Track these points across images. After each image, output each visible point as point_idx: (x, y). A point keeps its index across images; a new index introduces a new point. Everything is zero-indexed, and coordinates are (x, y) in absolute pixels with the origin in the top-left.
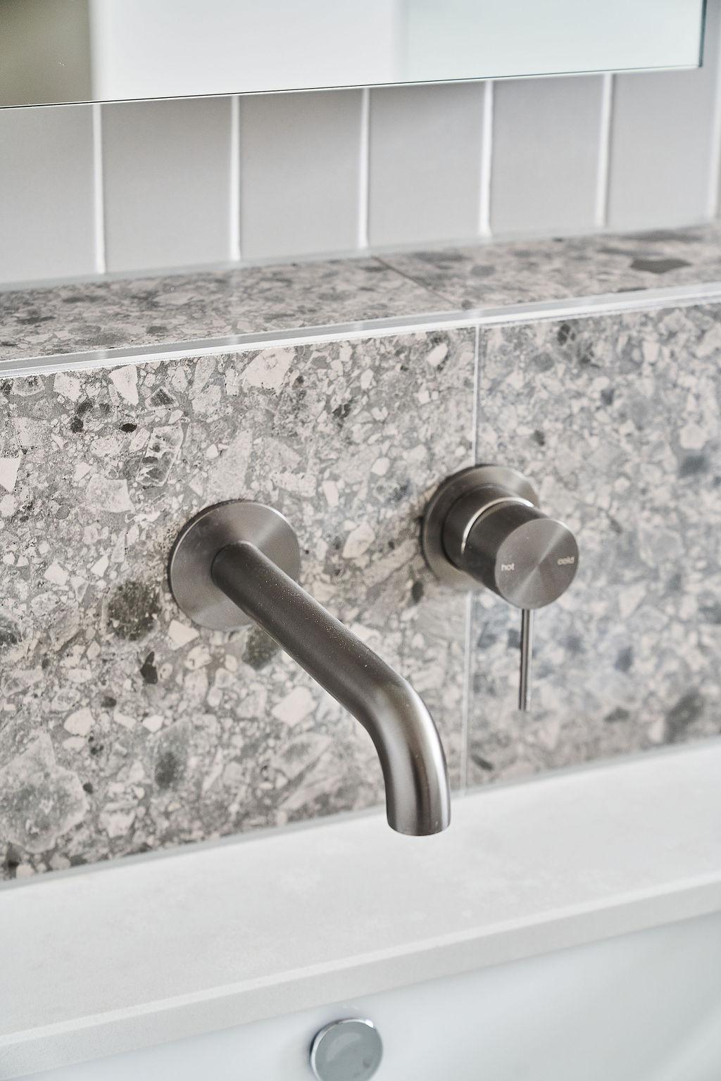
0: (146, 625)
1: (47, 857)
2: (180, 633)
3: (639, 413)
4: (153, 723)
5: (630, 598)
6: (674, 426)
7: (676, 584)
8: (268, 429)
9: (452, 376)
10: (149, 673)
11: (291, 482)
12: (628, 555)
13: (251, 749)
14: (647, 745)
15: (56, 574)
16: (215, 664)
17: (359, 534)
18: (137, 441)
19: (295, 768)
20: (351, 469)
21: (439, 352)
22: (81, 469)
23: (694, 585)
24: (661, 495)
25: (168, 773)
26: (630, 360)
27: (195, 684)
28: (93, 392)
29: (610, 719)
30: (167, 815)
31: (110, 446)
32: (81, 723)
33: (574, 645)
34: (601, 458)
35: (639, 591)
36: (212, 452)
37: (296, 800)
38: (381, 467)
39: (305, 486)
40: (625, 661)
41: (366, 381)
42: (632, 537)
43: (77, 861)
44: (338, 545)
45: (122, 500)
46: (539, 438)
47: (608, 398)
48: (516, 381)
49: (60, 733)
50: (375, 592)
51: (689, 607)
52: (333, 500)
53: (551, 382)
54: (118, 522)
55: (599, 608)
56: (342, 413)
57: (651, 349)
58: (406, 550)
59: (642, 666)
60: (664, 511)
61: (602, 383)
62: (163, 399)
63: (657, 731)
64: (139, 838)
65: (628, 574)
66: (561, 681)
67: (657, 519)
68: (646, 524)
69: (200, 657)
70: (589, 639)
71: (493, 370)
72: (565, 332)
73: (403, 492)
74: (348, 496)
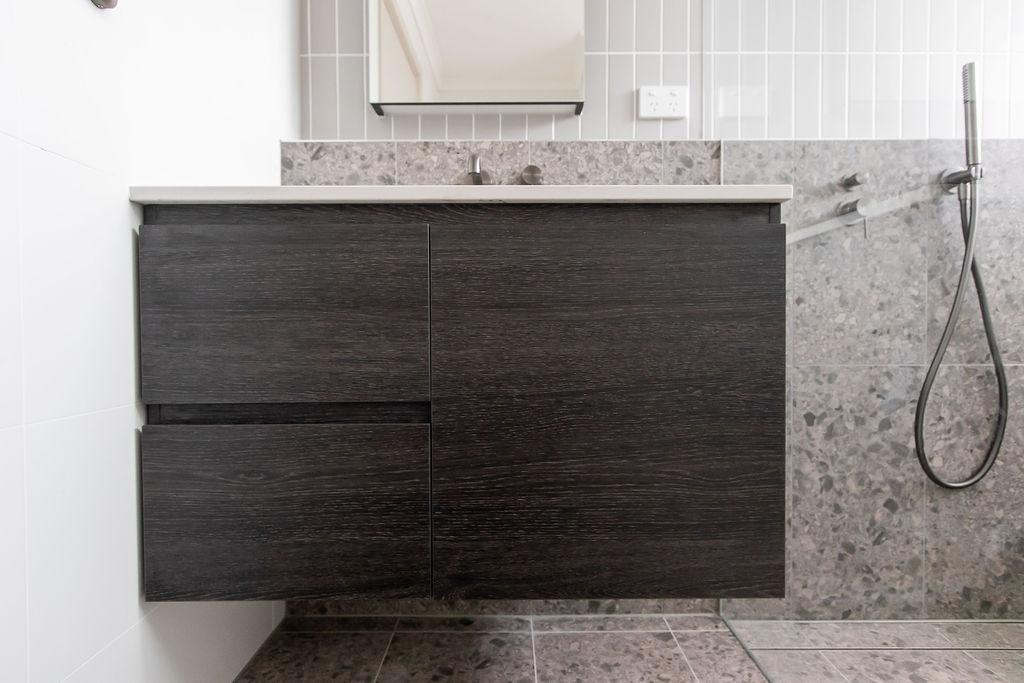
3: (567, 163)
6: (576, 167)
8: (485, 157)
9: (525, 151)
11: (490, 168)
18: (460, 156)
20: (503, 167)
21: (521, 146)
22: (449, 160)
26: (564, 151)
28: (451, 145)
31: (454, 156)
34: (559, 172)
38: (510, 168)
39: (493, 170)
41: (506, 149)
45: (457, 167)
46: (545, 166)
47: (560, 159)
48: (539, 153)
52: (499, 173)
53: (547, 154)
54: (456, 171)
56: (501, 155)
57: (569, 150)
61: (558, 156)
62: (464, 148)
71: (533, 151)
72: (549, 144)
73: (514, 174)
74: (502, 173)
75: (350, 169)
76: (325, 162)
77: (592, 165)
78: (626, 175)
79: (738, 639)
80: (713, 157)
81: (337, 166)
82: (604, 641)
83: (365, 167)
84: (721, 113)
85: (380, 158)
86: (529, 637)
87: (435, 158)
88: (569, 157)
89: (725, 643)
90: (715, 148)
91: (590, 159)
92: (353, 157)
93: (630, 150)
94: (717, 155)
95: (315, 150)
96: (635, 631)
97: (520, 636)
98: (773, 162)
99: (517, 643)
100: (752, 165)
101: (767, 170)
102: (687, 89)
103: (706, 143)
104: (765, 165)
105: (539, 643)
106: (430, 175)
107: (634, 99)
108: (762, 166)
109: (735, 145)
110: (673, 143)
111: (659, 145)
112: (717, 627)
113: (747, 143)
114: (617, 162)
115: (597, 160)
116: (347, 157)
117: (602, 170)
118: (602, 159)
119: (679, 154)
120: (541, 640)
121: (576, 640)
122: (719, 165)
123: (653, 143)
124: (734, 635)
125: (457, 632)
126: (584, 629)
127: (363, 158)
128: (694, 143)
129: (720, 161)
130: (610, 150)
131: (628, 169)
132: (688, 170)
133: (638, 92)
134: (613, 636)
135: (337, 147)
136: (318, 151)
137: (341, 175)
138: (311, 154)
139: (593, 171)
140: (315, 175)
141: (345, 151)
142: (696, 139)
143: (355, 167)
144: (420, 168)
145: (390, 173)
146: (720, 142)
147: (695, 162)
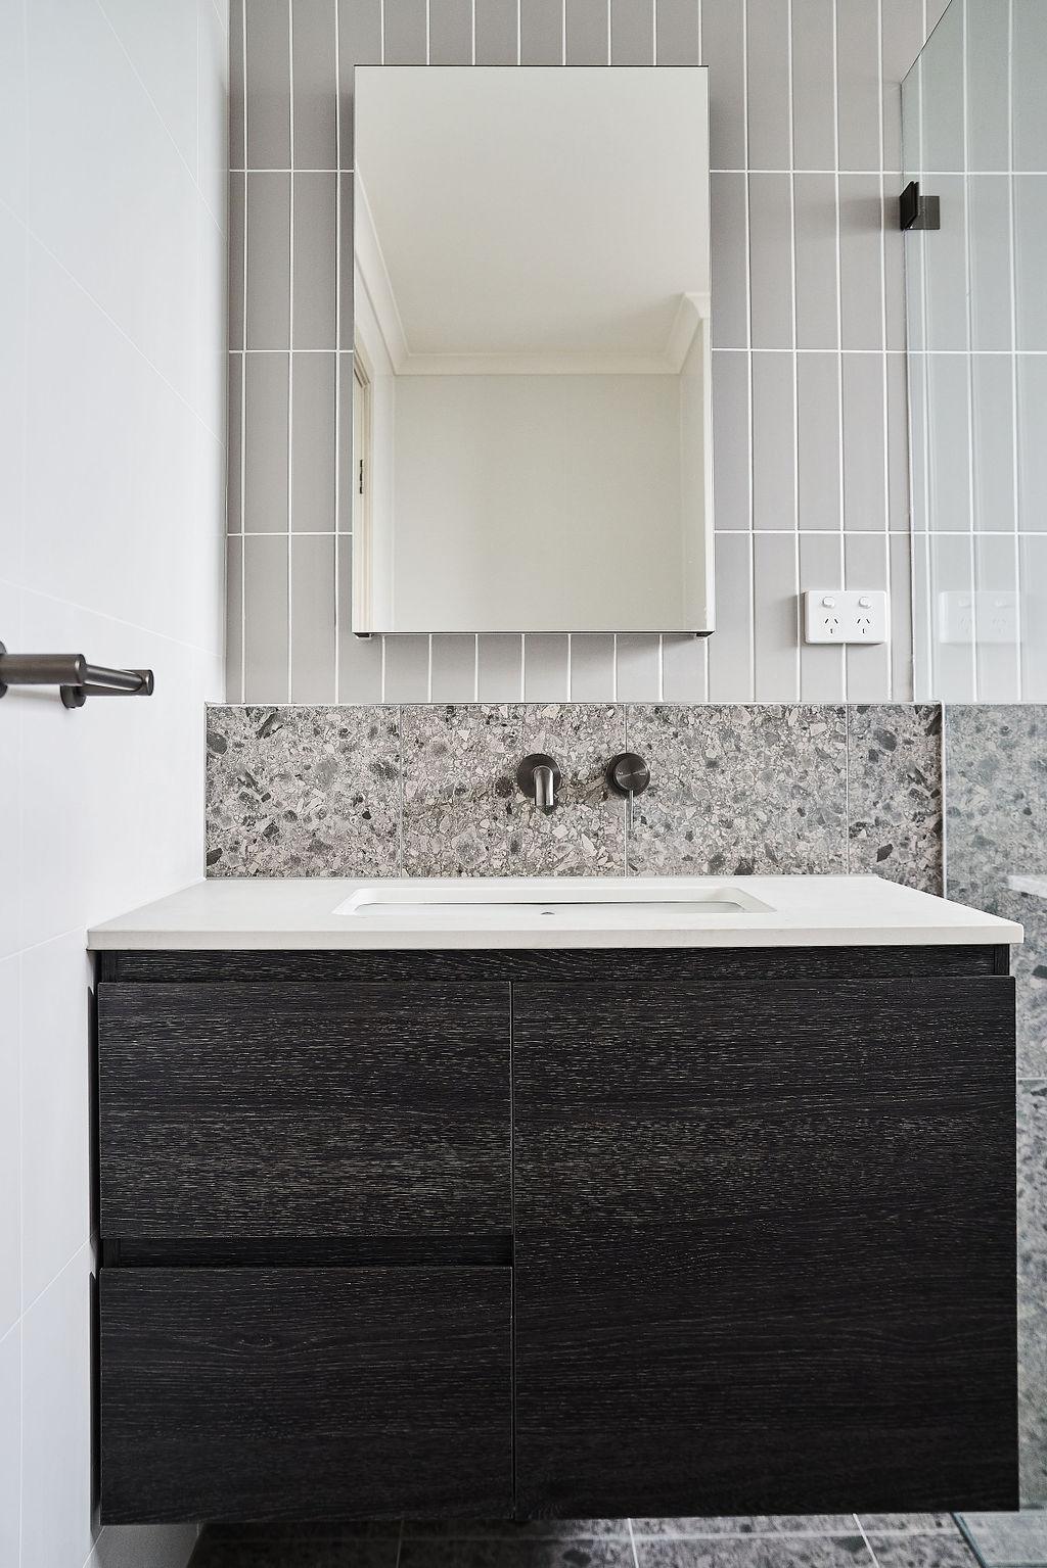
0: (509, 793)
1: (472, 871)
2: (520, 798)
3: (688, 741)
4: (510, 828)
5: (690, 812)
6: (703, 749)
7: (709, 809)
8: (551, 731)
9: (615, 721)
10: (509, 810)
11: (559, 750)
12: (688, 795)
13: (544, 844)
14: (701, 873)
15: (479, 771)
16: (532, 811)
17: (583, 772)
18: (507, 730)
19: (560, 855)
20: (580, 749)
21: (611, 712)
22: (489, 737)
23: (716, 810)
24: (700, 774)
25: (515, 848)
26: (683, 721)
27: (525, 817)
28: (493, 712)
29: (684, 859)
30: (514, 864)
31: (498, 730)
32: (485, 824)
33: (668, 826)
34: (674, 757)
35: (693, 810)
36: (532, 737)
37: (561, 867)
38: (591, 749)
39: (564, 752)
40: (690, 837)
41: (585, 719)
42: (689, 788)
43: (482, 875)
44: (576, 775)
45: (502, 749)
46: (650, 746)
47: (676, 735)
48: (640, 725)
49: (478, 826)
50: (589, 794)
51: (715, 819)
52: (574, 759)
53: (654, 727)
54: (500, 756)
55: (677, 814)
56: (577, 729)
57: (691, 720)
58: (600, 781)
59: (697, 840)
60: (702, 780)
61: (673, 729)
62: (516, 717)
63: (705, 868)
64: (504, 871)
65: (689, 803)
66: (663, 840)
67: (699, 783)
68: (694, 784)
69: (526, 807)
70: (674, 825)
71: (631, 721)
72: (657, 709)
73: (599, 759)
74: (579, 758)
75: (322, 752)
76: (279, 741)
77: (730, 745)
78: (786, 763)
79: (971, 1548)
80: (929, 731)
81: (300, 748)
82: (753, 1554)
83: (346, 749)
84: (943, 637)
85: (374, 731)
86: (627, 1546)
87: (464, 734)
88: (691, 733)
89: (951, 1556)
90: (932, 718)
91: (726, 734)
92: (327, 733)
93: (792, 720)
94: (935, 729)
95: (263, 720)
96: (801, 1534)
97: (612, 1546)
98: (1027, 741)
99: (609, 1557)
100: (991, 746)
101: (1017, 752)
102: (887, 595)
103: (917, 708)
104: (1013, 747)
105: (644, 1557)
106: (457, 763)
107: (798, 607)
108: (1007, 747)
109: (965, 711)
110: (862, 709)
111: (841, 711)
112: (939, 1525)
113: (983, 709)
114: (771, 739)
115: (739, 736)
116: (316, 733)
117: (746, 754)
118: (746, 734)
119: (874, 727)
120: (648, 1553)
121: (705, 1552)
122: (939, 746)
123: (830, 708)
124: (967, 1540)
125: (508, 1539)
126: (717, 1531)
127: (344, 733)
128: (898, 709)
129: (940, 739)
130: (759, 720)
131: (789, 752)
132: (888, 753)
133: (803, 596)
134: (767, 1544)
135: (299, 715)
136: (269, 722)
137: (307, 762)
138: (257, 726)
139: (731, 754)
140: (262, 762)
141: (314, 721)
142: (900, 699)
143: (330, 749)
144: (441, 750)
145: (390, 759)
146: (939, 706)
147: (899, 740)
